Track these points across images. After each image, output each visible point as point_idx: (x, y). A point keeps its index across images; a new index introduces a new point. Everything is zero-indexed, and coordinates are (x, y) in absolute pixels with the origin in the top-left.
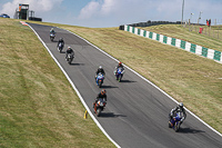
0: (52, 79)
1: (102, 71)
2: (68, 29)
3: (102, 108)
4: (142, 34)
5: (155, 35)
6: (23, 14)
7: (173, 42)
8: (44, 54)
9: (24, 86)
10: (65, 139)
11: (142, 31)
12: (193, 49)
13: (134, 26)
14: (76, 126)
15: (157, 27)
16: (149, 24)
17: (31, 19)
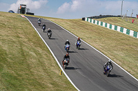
0: (40, 51)
1: (68, 43)
2: (50, 20)
3: (67, 64)
4: (96, 23)
5: (104, 24)
6: (22, 10)
7: (116, 28)
8: (35, 35)
9: (23, 54)
10: (48, 87)
11: (96, 21)
12: (128, 32)
13: (91, 18)
14: (54, 80)
15: (106, 19)
16: (101, 17)
17: (28, 13)
